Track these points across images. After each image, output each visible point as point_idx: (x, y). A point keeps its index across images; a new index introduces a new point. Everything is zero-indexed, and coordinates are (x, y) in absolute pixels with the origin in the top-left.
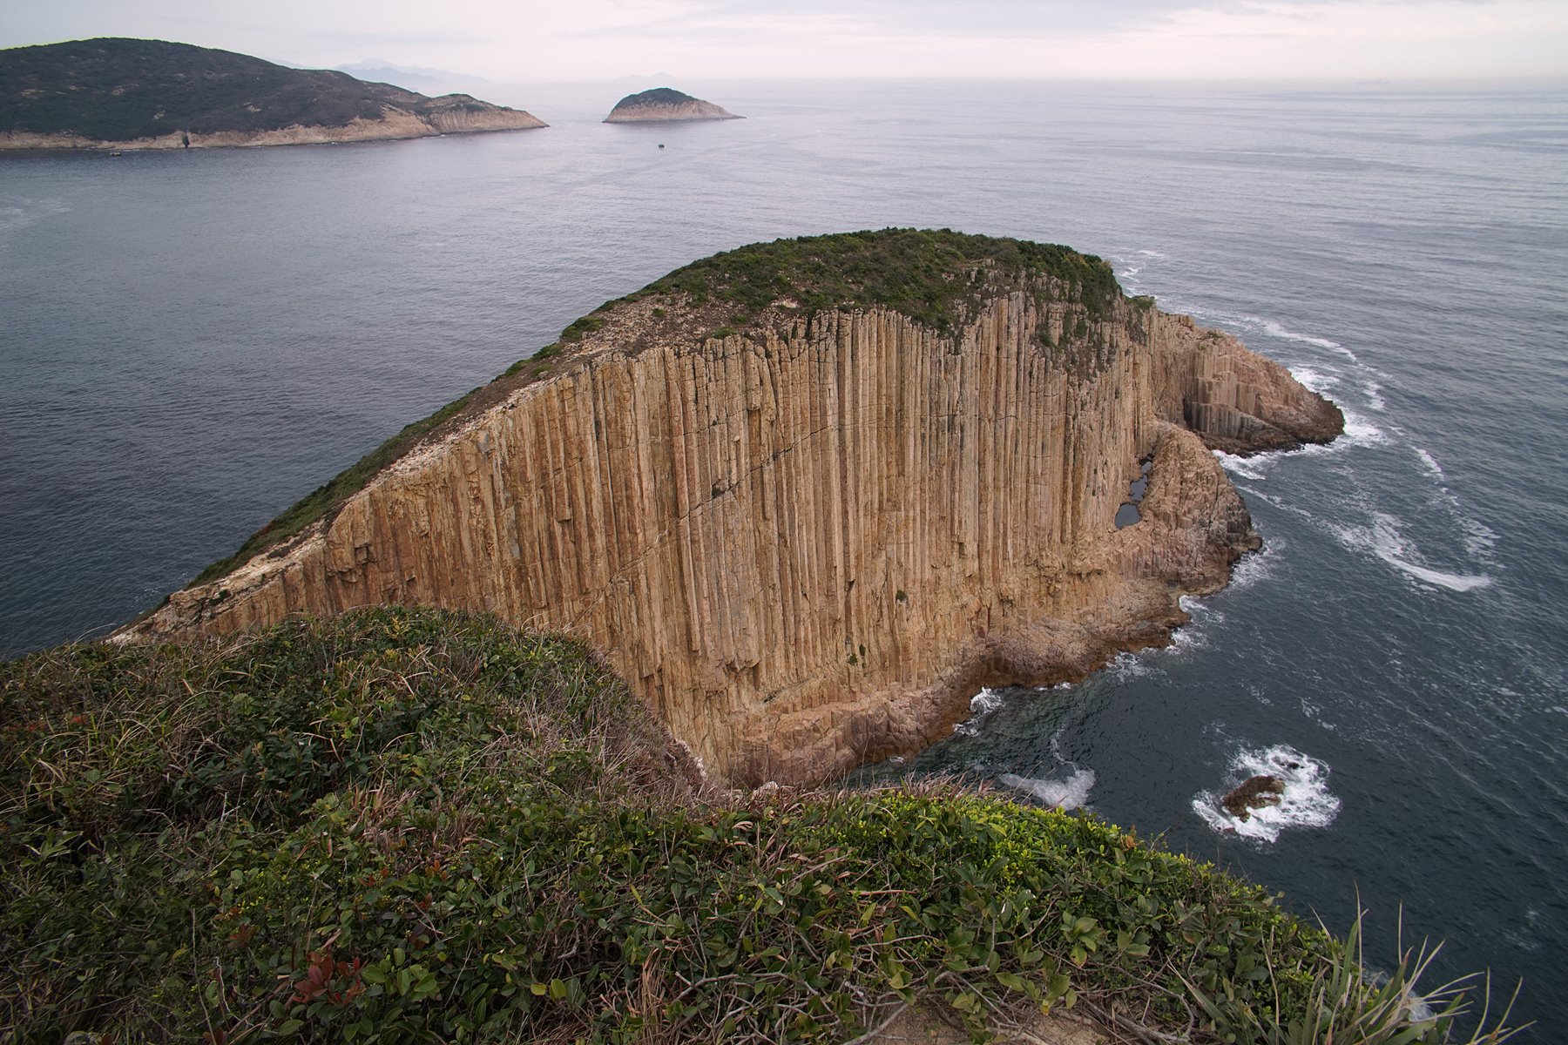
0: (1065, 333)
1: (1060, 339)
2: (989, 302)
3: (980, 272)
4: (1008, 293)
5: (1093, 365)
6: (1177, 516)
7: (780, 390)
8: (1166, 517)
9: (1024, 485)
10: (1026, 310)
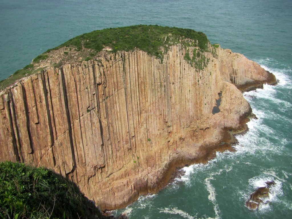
1: (193, 57)
2: (170, 47)
3: (168, 38)
4: (177, 44)
5: (203, 65)
6: (230, 110)
7: (107, 77)
8: (227, 110)
9: (184, 103)
10: (182, 49)
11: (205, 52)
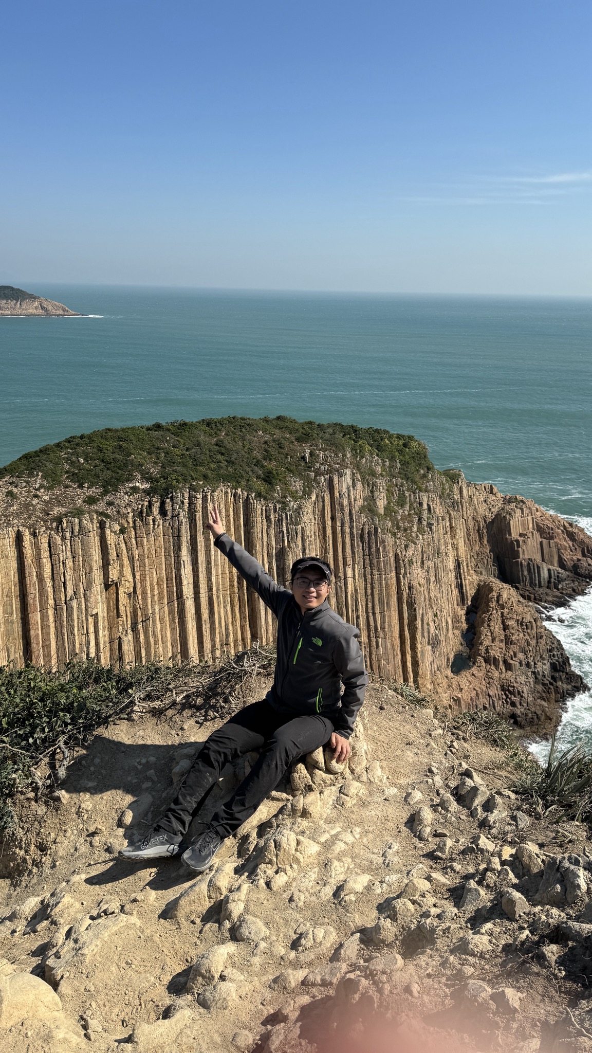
0: (389, 503)
1: (385, 508)
2: (322, 479)
3: (311, 454)
4: (338, 470)
5: (415, 530)
6: (505, 661)
7: (137, 563)
8: (495, 662)
10: (354, 485)
11: (421, 494)
